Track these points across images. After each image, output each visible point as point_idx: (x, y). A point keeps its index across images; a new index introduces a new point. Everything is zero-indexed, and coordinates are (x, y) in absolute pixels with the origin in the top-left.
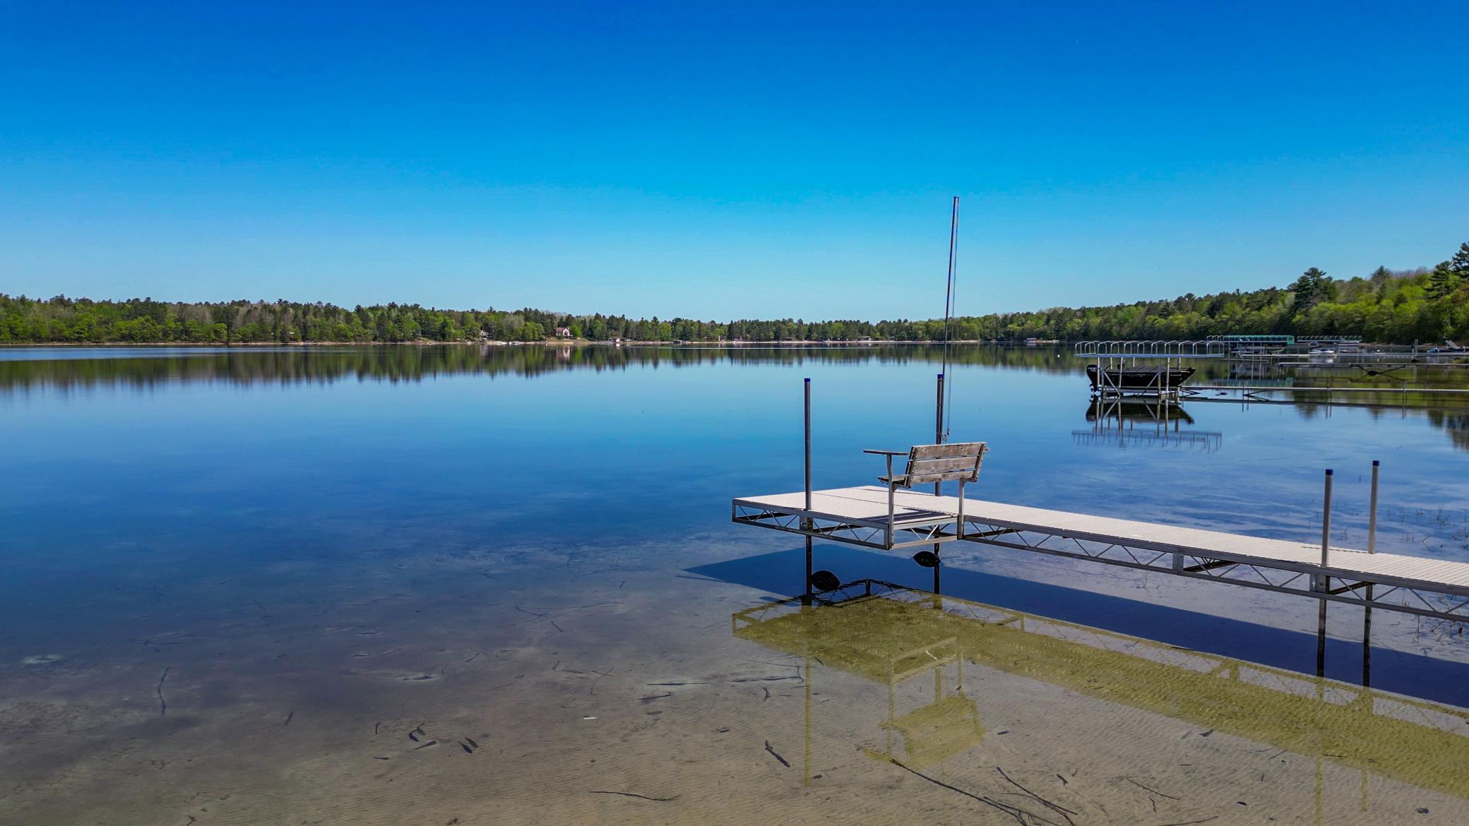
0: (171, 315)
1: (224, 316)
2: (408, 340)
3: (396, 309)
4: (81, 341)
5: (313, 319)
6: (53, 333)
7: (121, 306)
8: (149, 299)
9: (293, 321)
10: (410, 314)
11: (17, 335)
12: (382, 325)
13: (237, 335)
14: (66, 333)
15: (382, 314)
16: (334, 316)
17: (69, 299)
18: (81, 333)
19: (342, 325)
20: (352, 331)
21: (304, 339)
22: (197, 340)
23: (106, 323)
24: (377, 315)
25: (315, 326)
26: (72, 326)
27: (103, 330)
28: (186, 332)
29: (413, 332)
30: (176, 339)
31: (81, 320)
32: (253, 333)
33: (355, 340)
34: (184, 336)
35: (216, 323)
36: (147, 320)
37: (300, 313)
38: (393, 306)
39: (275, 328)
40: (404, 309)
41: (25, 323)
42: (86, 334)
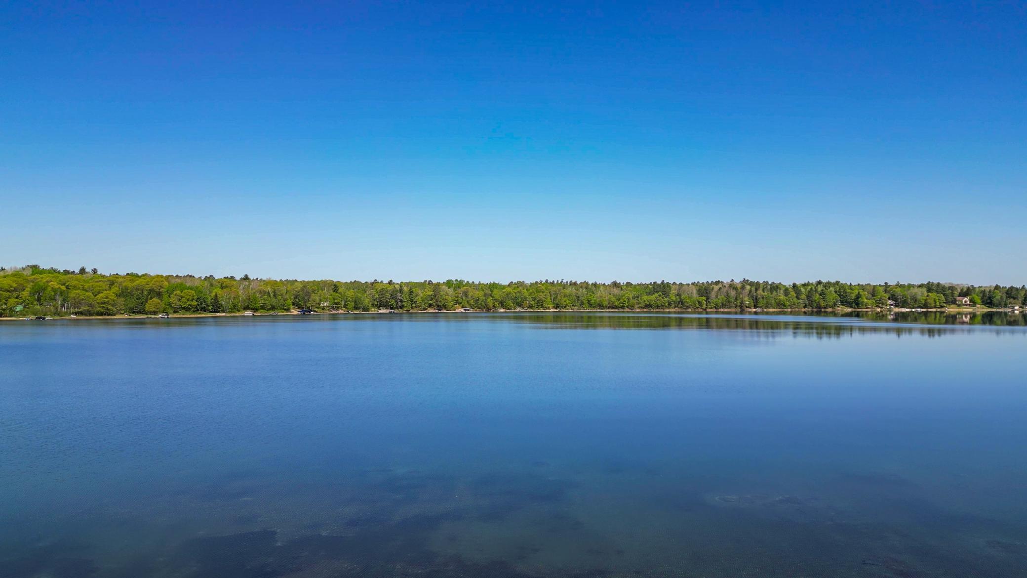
0: (673, 291)
1: (705, 292)
2: (830, 308)
3: (822, 285)
4: (624, 308)
5: (762, 293)
6: (609, 303)
7: (645, 286)
8: (663, 281)
9: (749, 294)
10: (832, 289)
11: (591, 305)
12: (810, 297)
13: (712, 304)
14: (616, 304)
15: (811, 289)
16: (777, 291)
17: (620, 283)
18: (624, 304)
19: (782, 297)
20: (789, 301)
21: (755, 307)
22: (688, 307)
23: (638, 297)
24: (808, 290)
25: (763, 298)
26: (619, 300)
27: (635, 301)
28: (682, 302)
29: (834, 302)
30: (675, 307)
31: (624, 296)
32: (722, 303)
33: (791, 308)
34: (680, 305)
35: (700, 296)
36: (660, 296)
37: (753, 289)
38: (819, 283)
39: (736, 299)
40: (828, 285)
41: (596, 298)
42: (627, 304)
